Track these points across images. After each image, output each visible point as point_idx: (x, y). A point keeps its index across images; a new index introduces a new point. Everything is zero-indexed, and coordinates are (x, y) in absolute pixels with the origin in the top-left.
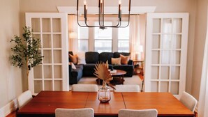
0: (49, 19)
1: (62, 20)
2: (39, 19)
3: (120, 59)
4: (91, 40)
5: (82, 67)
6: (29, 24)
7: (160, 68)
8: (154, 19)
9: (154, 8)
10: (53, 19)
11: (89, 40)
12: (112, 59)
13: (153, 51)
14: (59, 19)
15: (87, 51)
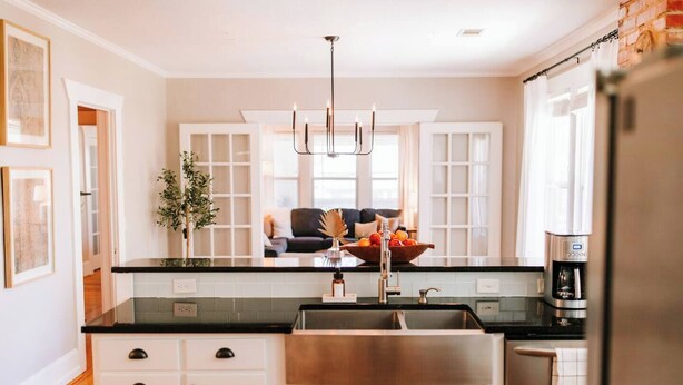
0: (225, 136)
1: (252, 138)
2: (206, 135)
3: (375, 224)
4: (304, 180)
5: (285, 244)
6: (186, 145)
7: (449, 231)
8: (435, 135)
9: (433, 114)
10: (234, 135)
11: (299, 179)
12: (358, 225)
13: (434, 198)
14: (246, 136)
15: (296, 208)
